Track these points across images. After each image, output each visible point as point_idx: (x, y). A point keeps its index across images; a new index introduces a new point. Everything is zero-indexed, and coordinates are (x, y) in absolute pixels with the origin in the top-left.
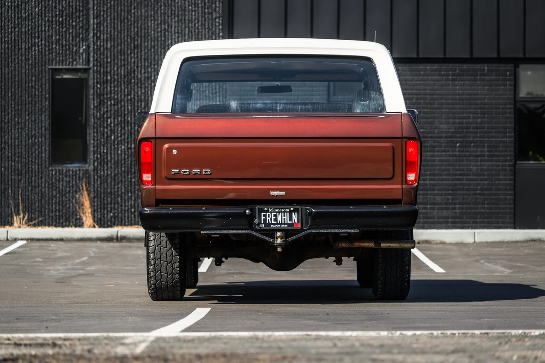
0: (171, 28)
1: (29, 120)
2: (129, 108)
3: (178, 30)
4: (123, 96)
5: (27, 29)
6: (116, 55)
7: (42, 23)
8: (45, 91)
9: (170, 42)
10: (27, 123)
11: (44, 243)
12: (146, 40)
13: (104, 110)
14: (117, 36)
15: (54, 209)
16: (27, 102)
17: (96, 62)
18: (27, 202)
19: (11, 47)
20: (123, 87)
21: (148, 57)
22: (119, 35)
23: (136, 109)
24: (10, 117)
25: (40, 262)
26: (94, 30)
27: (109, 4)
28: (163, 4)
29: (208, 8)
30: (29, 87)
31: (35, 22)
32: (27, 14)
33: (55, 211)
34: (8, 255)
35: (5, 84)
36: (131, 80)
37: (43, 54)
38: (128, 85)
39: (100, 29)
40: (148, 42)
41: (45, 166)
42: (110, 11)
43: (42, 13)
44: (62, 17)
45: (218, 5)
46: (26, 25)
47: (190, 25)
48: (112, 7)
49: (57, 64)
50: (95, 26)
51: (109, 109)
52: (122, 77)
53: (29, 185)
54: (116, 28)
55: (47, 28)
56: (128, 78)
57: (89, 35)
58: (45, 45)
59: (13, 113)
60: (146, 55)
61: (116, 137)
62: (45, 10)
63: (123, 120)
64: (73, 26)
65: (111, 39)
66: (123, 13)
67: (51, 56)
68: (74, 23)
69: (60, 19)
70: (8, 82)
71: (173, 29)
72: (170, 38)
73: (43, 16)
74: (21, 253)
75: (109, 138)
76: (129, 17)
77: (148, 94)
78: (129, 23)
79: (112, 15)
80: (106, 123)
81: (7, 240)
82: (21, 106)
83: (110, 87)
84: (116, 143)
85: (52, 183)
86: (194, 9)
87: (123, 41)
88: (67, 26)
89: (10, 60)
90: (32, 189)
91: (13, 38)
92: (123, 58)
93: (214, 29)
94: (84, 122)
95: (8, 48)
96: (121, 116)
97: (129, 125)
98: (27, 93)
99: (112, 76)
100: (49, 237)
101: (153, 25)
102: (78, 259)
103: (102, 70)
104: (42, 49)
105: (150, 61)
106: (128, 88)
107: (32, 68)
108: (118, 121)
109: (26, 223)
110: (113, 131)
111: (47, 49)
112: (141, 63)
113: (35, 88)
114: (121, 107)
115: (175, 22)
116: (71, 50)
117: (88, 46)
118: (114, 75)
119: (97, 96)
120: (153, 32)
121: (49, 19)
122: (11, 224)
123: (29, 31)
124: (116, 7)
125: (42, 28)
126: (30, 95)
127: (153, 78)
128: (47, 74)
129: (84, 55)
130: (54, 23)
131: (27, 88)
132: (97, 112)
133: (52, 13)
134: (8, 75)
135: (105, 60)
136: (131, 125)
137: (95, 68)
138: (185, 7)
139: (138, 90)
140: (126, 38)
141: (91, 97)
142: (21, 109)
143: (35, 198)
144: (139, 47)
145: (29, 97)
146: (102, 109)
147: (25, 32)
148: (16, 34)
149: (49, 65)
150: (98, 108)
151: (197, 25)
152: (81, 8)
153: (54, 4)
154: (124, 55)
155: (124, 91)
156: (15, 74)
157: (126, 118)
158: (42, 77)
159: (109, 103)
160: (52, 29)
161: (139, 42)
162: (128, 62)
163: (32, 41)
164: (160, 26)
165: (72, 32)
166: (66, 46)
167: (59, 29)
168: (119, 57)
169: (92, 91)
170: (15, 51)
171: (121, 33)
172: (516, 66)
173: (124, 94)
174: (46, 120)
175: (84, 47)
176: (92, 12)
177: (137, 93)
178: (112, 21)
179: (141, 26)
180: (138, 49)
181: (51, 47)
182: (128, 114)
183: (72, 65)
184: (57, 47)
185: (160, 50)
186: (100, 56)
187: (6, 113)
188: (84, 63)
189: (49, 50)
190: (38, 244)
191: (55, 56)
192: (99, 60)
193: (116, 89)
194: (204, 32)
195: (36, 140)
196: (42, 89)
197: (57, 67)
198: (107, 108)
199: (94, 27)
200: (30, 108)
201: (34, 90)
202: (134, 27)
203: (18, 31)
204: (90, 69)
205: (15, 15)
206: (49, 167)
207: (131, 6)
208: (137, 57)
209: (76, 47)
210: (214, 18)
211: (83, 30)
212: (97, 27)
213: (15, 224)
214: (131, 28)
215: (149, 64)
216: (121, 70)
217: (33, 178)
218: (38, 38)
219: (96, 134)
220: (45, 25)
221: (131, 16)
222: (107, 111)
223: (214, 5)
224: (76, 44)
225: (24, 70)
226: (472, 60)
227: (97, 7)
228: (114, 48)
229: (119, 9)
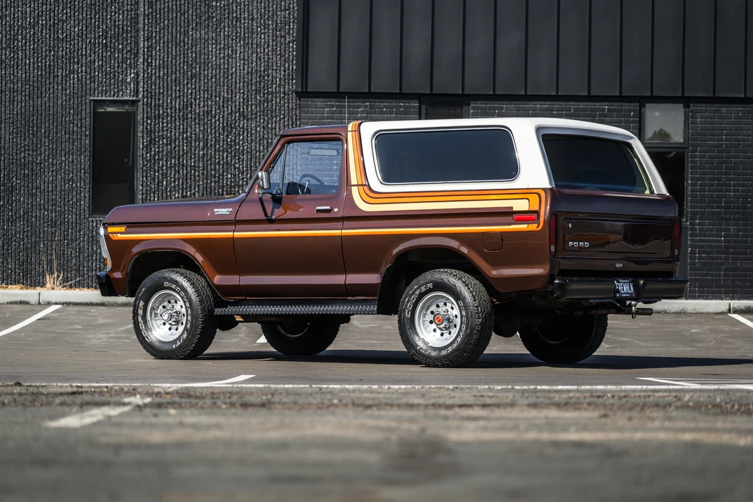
0: (236, 54)
1: (65, 160)
2: (185, 148)
3: (244, 56)
4: (177, 134)
5: (64, 52)
6: (170, 84)
7: (82, 45)
8: (85, 127)
9: (234, 70)
10: (63, 164)
11: (83, 308)
12: (206, 69)
13: (155, 150)
14: (172, 62)
15: (94, 268)
16: (64, 139)
17: (145, 93)
18: (62, 259)
19: (46, 74)
20: (178, 124)
21: (207, 88)
22: (174, 61)
23: (193, 149)
24: (43, 157)
25: (80, 329)
26: (144, 55)
27: (162, 24)
28: (226, 25)
29: (280, 31)
30: (66, 121)
31: (74, 44)
32: (64, 35)
33: (96, 270)
34: (42, 321)
35: (37, 118)
36: (187, 115)
37: (83, 83)
38: (183, 121)
39: (152, 53)
40: (208, 70)
41: (84, 216)
42: (164, 32)
43: (82, 33)
44: (106, 38)
45: (291, 27)
46: (63, 48)
47: (259, 50)
48: (166, 28)
49: (100, 95)
50: (146, 50)
51: (161, 150)
52: (177, 111)
53: (65, 239)
54: (170, 53)
55: (88, 52)
56: (184, 113)
57: (137, 61)
58: (86, 72)
59: (47, 153)
60: (206, 85)
61: (168, 183)
62: (86, 30)
63: (177, 162)
64: (119, 49)
65: (164, 66)
66: (178, 35)
67: (93, 84)
68: (120, 47)
69: (104, 41)
70: (41, 115)
71: (238, 55)
72: (234, 65)
73: (84, 37)
74: (56, 319)
75: (160, 184)
76: (186, 40)
77: (207, 132)
78: (186, 47)
79: (166, 37)
80: (157, 165)
81: (39, 303)
82: (56, 145)
83: (163, 124)
84: (169, 189)
85: (92, 237)
86: (263, 31)
87: (178, 69)
88: (113, 50)
89: (44, 89)
90: (68, 243)
91: (48, 63)
92: (178, 89)
93: (287, 56)
94: (130, 164)
95: (41, 75)
96: (175, 158)
97: (185, 168)
98: (64, 130)
99: (165, 110)
100: (88, 300)
101: (214, 50)
102: (123, 327)
103: (153, 103)
104: (82, 76)
105: (210, 92)
106: (183, 125)
107: (70, 99)
108: (171, 163)
109: (60, 284)
110: (165, 175)
111: (88, 77)
112: (200, 95)
113: (74, 124)
114: (175, 148)
115: (240, 46)
116: (116, 78)
117: (137, 74)
118: (167, 109)
119: (147, 134)
120: (214, 59)
121: (90, 41)
122: (43, 285)
123: (66, 54)
124: (170, 28)
125: (82, 52)
126: (67, 131)
127: (213, 112)
128: (88, 106)
129: (132, 84)
130: (97, 45)
131: (64, 123)
132: (147, 153)
133: (95, 34)
134: (42, 107)
135: (157, 91)
136: (187, 169)
137: (145, 100)
138: (252, 29)
139: (195, 127)
140: (182, 65)
141: (140, 135)
142: (56, 148)
143: (71, 254)
144: (198, 76)
145: (65, 133)
146: (153, 149)
147: (62, 56)
148: (52, 58)
149: (90, 96)
150: (148, 148)
151: (266, 50)
152: (129, 28)
153: (97, 23)
154: (180, 85)
155: (179, 128)
156: (49, 106)
157: (181, 160)
158: (82, 110)
159: (161, 143)
160: (94, 53)
161: (198, 69)
162: (184, 93)
163: (70, 67)
164: (222, 52)
165: (118, 56)
166: (111, 73)
167: (102, 52)
168: (174, 88)
169: (141, 127)
170: (50, 79)
171: (176, 59)
172: (642, 106)
173: (179, 132)
174: (85, 161)
175: (133, 75)
176: (142, 33)
177: (195, 130)
178: (166, 44)
179: (200, 50)
180: (196, 78)
181: (92, 74)
182: (183, 155)
183: (118, 96)
184: (100, 75)
185: (222, 80)
186: (151, 86)
187: (39, 152)
188: (132, 94)
189: (90, 78)
190: (76, 308)
191: (98, 84)
192: (150, 90)
193: (169, 125)
194: (275, 59)
195: (74, 186)
196: (81, 124)
197: (100, 98)
198: (159, 147)
199: (144, 51)
200: (67, 146)
201: (71, 125)
202: (192, 52)
203: (54, 55)
204: (139, 101)
205: (50, 36)
206: (89, 217)
207: (188, 26)
208: (195, 88)
209: (122, 75)
210: (287, 42)
211: (131, 55)
212: (148, 51)
213: (48, 285)
214: (188, 54)
215: (209, 97)
216: (176, 102)
217: (70, 231)
218: (78, 64)
219: (144, 179)
220: (86, 48)
221: (188, 39)
222: (158, 152)
223: (287, 27)
224: (122, 71)
225: (60, 101)
226: (590, 98)
227: (148, 28)
228: (168, 77)
229: (174, 30)
